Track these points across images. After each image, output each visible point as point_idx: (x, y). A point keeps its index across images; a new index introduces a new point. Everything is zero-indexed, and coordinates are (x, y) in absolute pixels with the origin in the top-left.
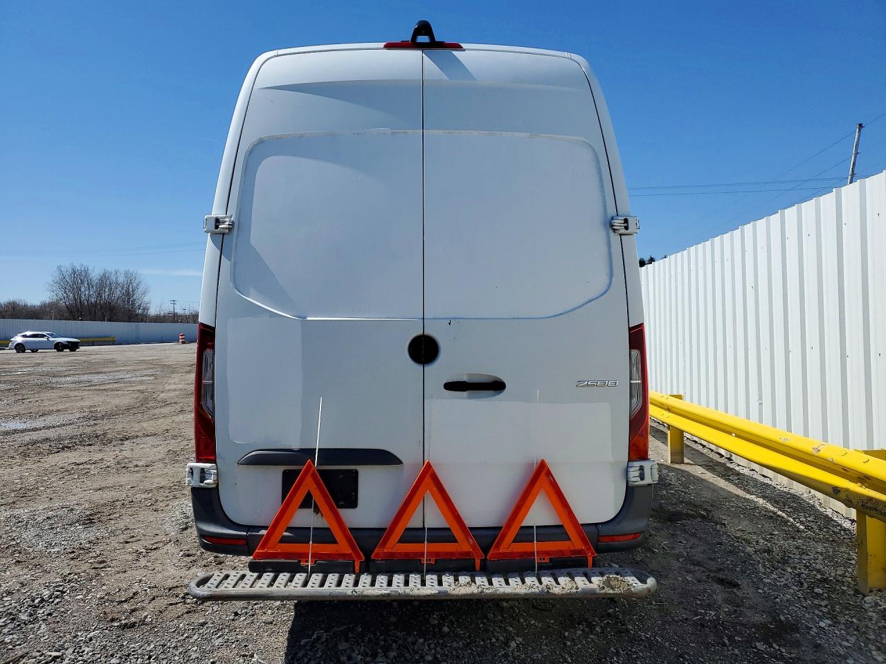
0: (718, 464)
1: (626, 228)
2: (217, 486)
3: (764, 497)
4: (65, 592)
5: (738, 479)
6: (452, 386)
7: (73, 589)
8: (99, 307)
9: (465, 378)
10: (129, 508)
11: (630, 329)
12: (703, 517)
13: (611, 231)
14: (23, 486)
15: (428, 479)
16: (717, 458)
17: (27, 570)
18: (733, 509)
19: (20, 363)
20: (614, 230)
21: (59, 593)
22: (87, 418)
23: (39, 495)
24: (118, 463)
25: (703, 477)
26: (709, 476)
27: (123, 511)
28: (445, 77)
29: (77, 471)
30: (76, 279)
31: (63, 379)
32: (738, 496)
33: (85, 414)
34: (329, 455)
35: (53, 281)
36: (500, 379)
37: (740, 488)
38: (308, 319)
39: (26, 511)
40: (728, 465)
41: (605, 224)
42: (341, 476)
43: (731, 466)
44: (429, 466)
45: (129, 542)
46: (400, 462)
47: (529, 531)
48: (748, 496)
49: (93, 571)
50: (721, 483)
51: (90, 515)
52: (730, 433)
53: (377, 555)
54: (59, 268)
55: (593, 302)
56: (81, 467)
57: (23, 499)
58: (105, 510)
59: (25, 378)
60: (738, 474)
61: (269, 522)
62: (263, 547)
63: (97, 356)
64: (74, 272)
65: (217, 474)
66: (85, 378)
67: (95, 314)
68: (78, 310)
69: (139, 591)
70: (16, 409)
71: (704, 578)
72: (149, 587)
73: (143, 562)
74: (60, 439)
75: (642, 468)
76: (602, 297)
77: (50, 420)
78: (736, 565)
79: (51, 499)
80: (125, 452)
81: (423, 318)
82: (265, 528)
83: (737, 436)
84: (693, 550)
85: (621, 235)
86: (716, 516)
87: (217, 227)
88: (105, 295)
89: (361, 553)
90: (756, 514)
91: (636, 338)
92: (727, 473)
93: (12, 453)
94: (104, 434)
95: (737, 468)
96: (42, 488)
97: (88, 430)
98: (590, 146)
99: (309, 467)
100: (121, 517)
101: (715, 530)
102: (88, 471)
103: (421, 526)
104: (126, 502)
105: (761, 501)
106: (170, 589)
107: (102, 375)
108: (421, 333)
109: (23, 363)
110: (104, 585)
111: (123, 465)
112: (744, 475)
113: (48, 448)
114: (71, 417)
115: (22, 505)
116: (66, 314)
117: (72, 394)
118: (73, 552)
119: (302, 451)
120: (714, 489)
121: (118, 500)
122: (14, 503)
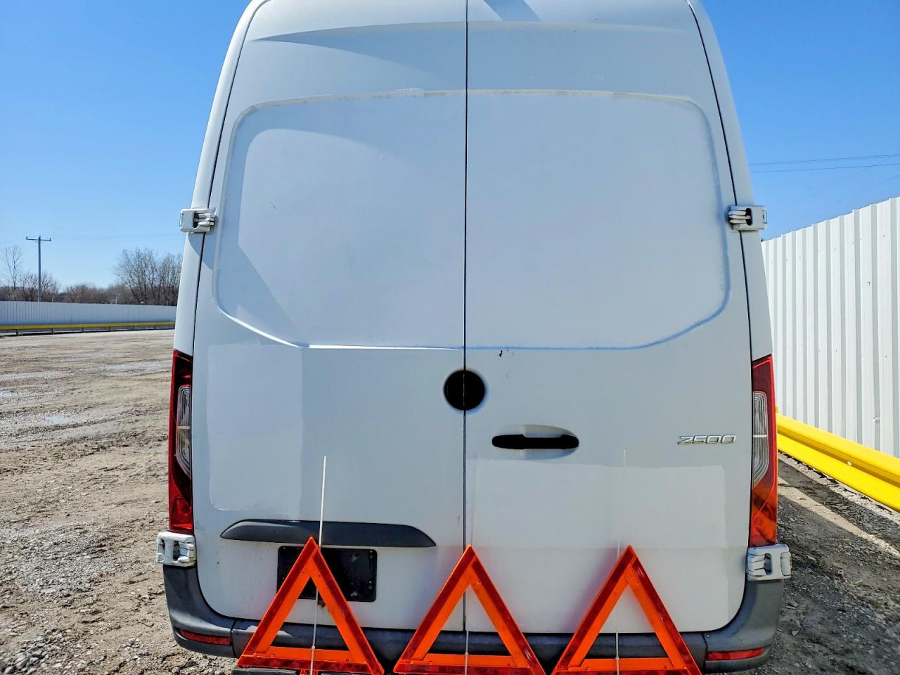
0: (820, 486)
1: (749, 222)
2: (195, 566)
3: (886, 538)
4: (43, 657)
5: (848, 509)
6: (502, 442)
7: (54, 654)
8: (163, 290)
9: (521, 431)
10: (147, 531)
11: (753, 363)
12: (814, 566)
13: (727, 227)
14: (44, 498)
15: (470, 570)
16: (816, 478)
17: (11, 619)
18: (849, 554)
19: (81, 348)
20: (732, 225)
21: (35, 659)
22: (130, 413)
23: (57, 510)
24: (150, 470)
25: (803, 503)
26: (810, 503)
27: (140, 534)
28: (497, 18)
29: (106, 478)
30: (141, 263)
31: (118, 367)
32: (852, 534)
33: (129, 408)
34: (337, 530)
35: (119, 265)
36: (571, 433)
37: (851, 522)
38: (312, 347)
39: (37, 532)
40: (833, 489)
41: (718, 216)
42: (354, 558)
43: (836, 490)
44: (471, 553)
45: (134, 583)
46: (432, 543)
47: (609, 641)
48: (865, 535)
49: (83, 625)
50: (827, 514)
51: (103, 540)
52: (845, 462)
53: (402, 667)
54: (125, 252)
55: (702, 326)
56: (111, 473)
57: (39, 514)
58: (121, 533)
59: (81, 365)
60: (847, 503)
61: (262, 616)
62: (250, 650)
63: (156, 341)
64: (139, 256)
65: (196, 549)
66: (137, 366)
67: (159, 297)
68: (142, 294)
69: (128, 660)
70: (66, 400)
71: (829, 664)
72: (141, 655)
73: (143, 613)
74: (98, 437)
75: (767, 557)
76: (714, 319)
77: (94, 414)
78: (868, 645)
79: (68, 515)
80: (159, 456)
81: (465, 347)
82: (256, 622)
83: (854, 465)
84: (808, 618)
85: (740, 231)
86: (828, 563)
87: (195, 224)
88: (168, 279)
89: (380, 665)
90: (879, 562)
91: (761, 374)
92: (834, 501)
93: (46, 454)
94: (144, 433)
95: (845, 494)
96: (63, 501)
97: (128, 428)
98: (699, 108)
99: (311, 547)
100: (136, 543)
101: (832, 587)
102: (116, 478)
103: (461, 629)
104: (146, 522)
105: (883, 545)
106: (164, 659)
107: (156, 362)
108: (461, 367)
109: (84, 349)
110: (89, 648)
111: (153, 473)
112: (853, 503)
113: (83, 448)
114: (115, 411)
115: (37, 523)
116: (132, 298)
117: (121, 384)
118: (68, 595)
119: (303, 524)
120: (821, 523)
121: (137, 520)
122: (29, 519)
